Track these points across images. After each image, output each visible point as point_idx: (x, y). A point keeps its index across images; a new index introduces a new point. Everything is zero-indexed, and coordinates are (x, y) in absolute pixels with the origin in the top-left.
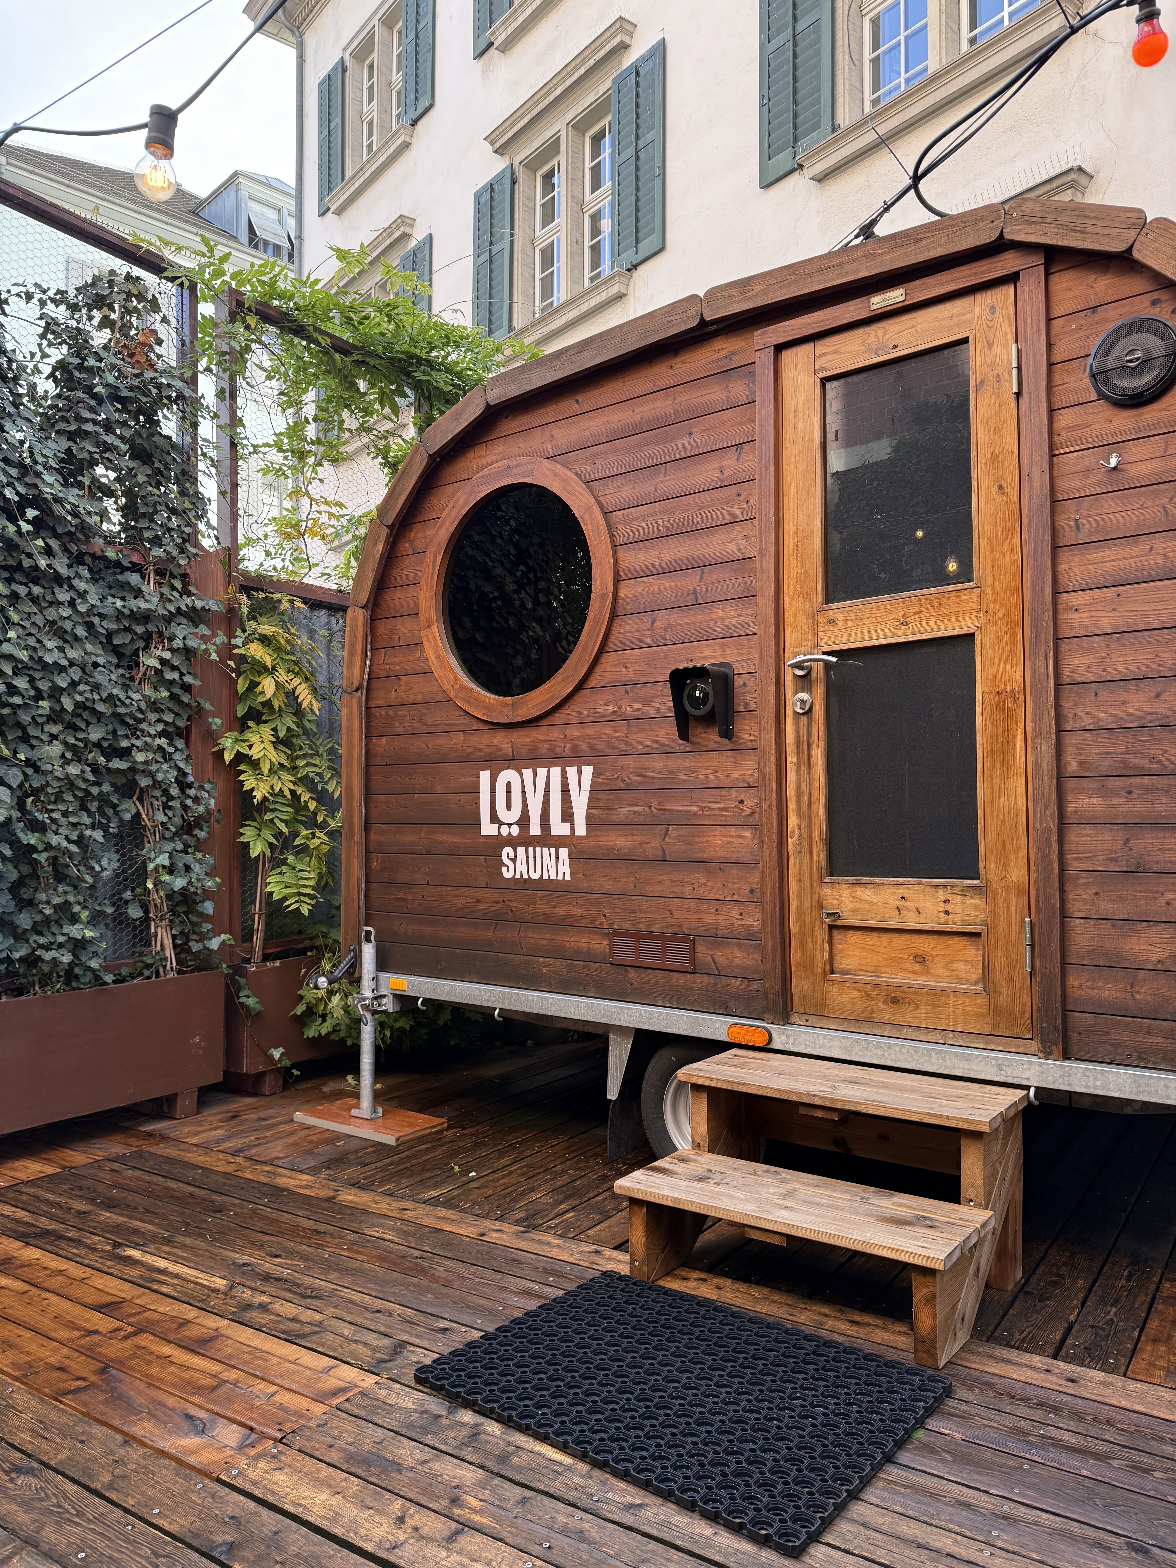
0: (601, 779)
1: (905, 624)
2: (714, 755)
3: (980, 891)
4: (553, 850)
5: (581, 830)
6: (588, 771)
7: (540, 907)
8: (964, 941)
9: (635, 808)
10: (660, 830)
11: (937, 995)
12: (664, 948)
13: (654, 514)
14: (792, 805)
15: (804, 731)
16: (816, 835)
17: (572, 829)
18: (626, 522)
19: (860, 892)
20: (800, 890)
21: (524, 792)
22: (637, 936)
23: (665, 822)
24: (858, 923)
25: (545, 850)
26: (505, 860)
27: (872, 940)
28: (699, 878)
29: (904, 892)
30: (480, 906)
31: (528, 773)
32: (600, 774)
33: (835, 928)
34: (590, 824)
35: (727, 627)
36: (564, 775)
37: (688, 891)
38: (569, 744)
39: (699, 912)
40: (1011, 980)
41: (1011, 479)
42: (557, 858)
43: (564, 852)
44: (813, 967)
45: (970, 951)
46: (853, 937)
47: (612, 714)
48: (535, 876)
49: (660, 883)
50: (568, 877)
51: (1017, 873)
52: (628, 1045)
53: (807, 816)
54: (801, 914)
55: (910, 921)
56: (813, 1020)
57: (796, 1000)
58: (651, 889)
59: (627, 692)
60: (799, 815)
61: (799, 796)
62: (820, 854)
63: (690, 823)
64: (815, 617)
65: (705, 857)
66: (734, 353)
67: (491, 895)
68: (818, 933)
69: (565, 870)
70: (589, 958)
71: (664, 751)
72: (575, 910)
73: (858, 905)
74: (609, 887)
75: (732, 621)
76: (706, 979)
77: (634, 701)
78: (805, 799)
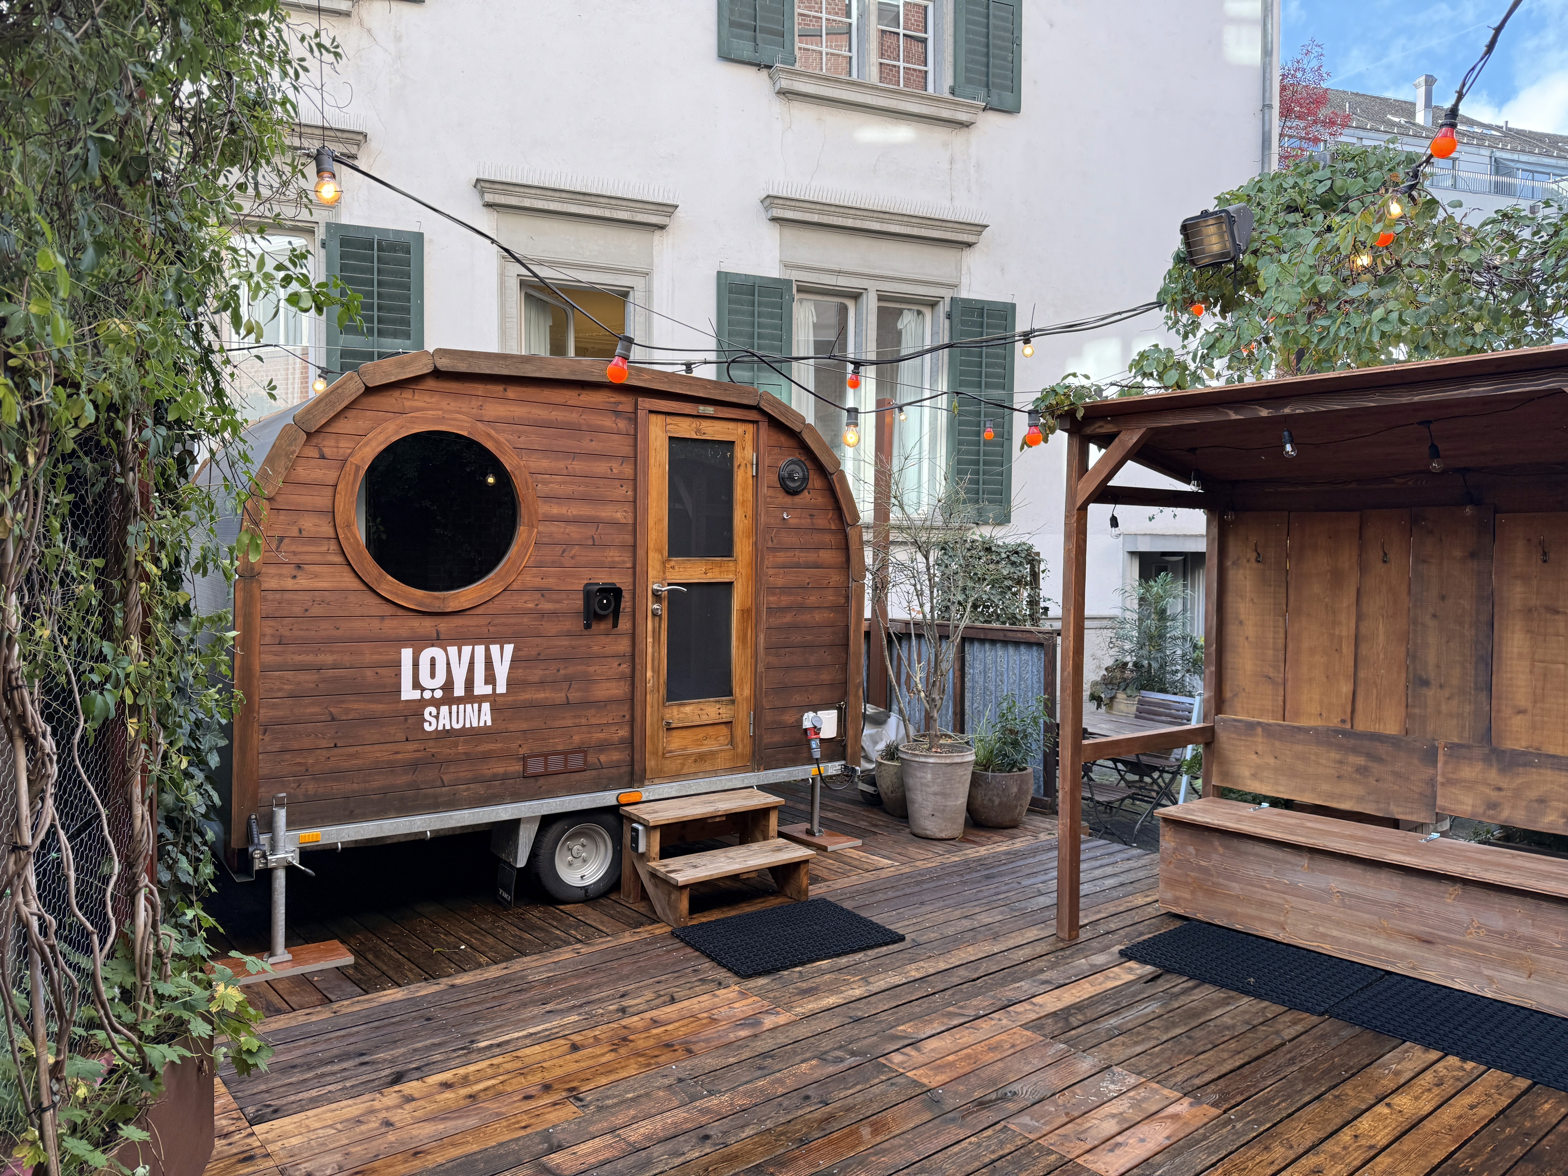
0: (520, 653)
1: (706, 573)
2: (603, 637)
3: (733, 702)
4: (476, 706)
5: (502, 688)
6: (509, 648)
7: (461, 749)
8: (723, 726)
9: (547, 672)
10: (565, 685)
11: (713, 754)
12: (566, 760)
13: (564, 483)
14: (649, 666)
15: (657, 625)
16: (662, 681)
17: (494, 689)
18: (545, 483)
19: (682, 709)
20: (652, 711)
21: (448, 664)
22: (545, 756)
23: (569, 680)
24: (681, 725)
25: (469, 706)
26: (427, 716)
27: (684, 733)
28: (592, 712)
29: (702, 706)
30: (399, 756)
31: (453, 650)
32: (520, 650)
33: (670, 729)
34: (509, 684)
35: (613, 562)
36: (488, 651)
37: (583, 721)
38: (491, 629)
39: (590, 733)
40: (743, 740)
41: (750, 513)
42: (480, 711)
43: (486, 706)
44: (657, 753)
45: (724, 730)
46: (675, 733)
47: (530, 609)
48: (456, 726)
49: (564, 718)
50: (489, 723)
51: (747, 692)
52: (535, 827)
53: (656, 671)
54: (652, 725)
55: (705, 720)
56: (656, 781)
57: (648, 772)
58: (557, 724)
59: (543, 595)
60: (653, 671)
61: (653, 660)
62: (663, 690)
63: (588, 680)
64: (664, 563)
65: (596, 699)
66: (620, 403)
67: (411, 747)
68: (661, 734)
69: (486, 718)
70: (505, 777)
71: (569, 634)
72: (492, 746)
73: (681, 716)
74: (524, 726)
75: (617, 559)
76: (594, 773)
77: (549, 601)
78: (656, 662)
